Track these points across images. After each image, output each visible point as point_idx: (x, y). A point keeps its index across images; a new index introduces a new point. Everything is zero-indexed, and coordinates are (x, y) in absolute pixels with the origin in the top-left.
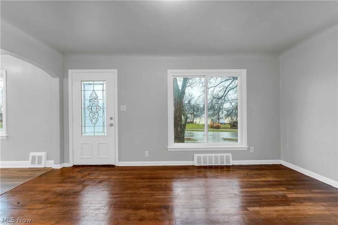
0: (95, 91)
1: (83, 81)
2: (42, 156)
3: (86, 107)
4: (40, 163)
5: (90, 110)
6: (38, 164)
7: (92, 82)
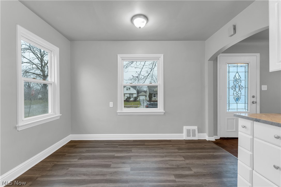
0: (239, 73)
1: (228, 64)
2: (195, 130)
3: (230, 87)
4: (194, 135)
5: (234, 89)
6: (193, 136)
7: (236, 65)
